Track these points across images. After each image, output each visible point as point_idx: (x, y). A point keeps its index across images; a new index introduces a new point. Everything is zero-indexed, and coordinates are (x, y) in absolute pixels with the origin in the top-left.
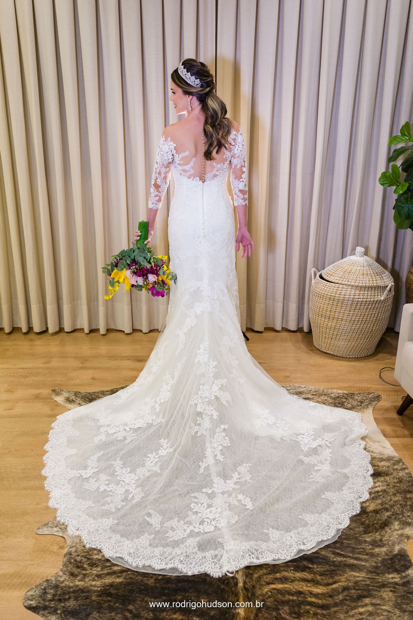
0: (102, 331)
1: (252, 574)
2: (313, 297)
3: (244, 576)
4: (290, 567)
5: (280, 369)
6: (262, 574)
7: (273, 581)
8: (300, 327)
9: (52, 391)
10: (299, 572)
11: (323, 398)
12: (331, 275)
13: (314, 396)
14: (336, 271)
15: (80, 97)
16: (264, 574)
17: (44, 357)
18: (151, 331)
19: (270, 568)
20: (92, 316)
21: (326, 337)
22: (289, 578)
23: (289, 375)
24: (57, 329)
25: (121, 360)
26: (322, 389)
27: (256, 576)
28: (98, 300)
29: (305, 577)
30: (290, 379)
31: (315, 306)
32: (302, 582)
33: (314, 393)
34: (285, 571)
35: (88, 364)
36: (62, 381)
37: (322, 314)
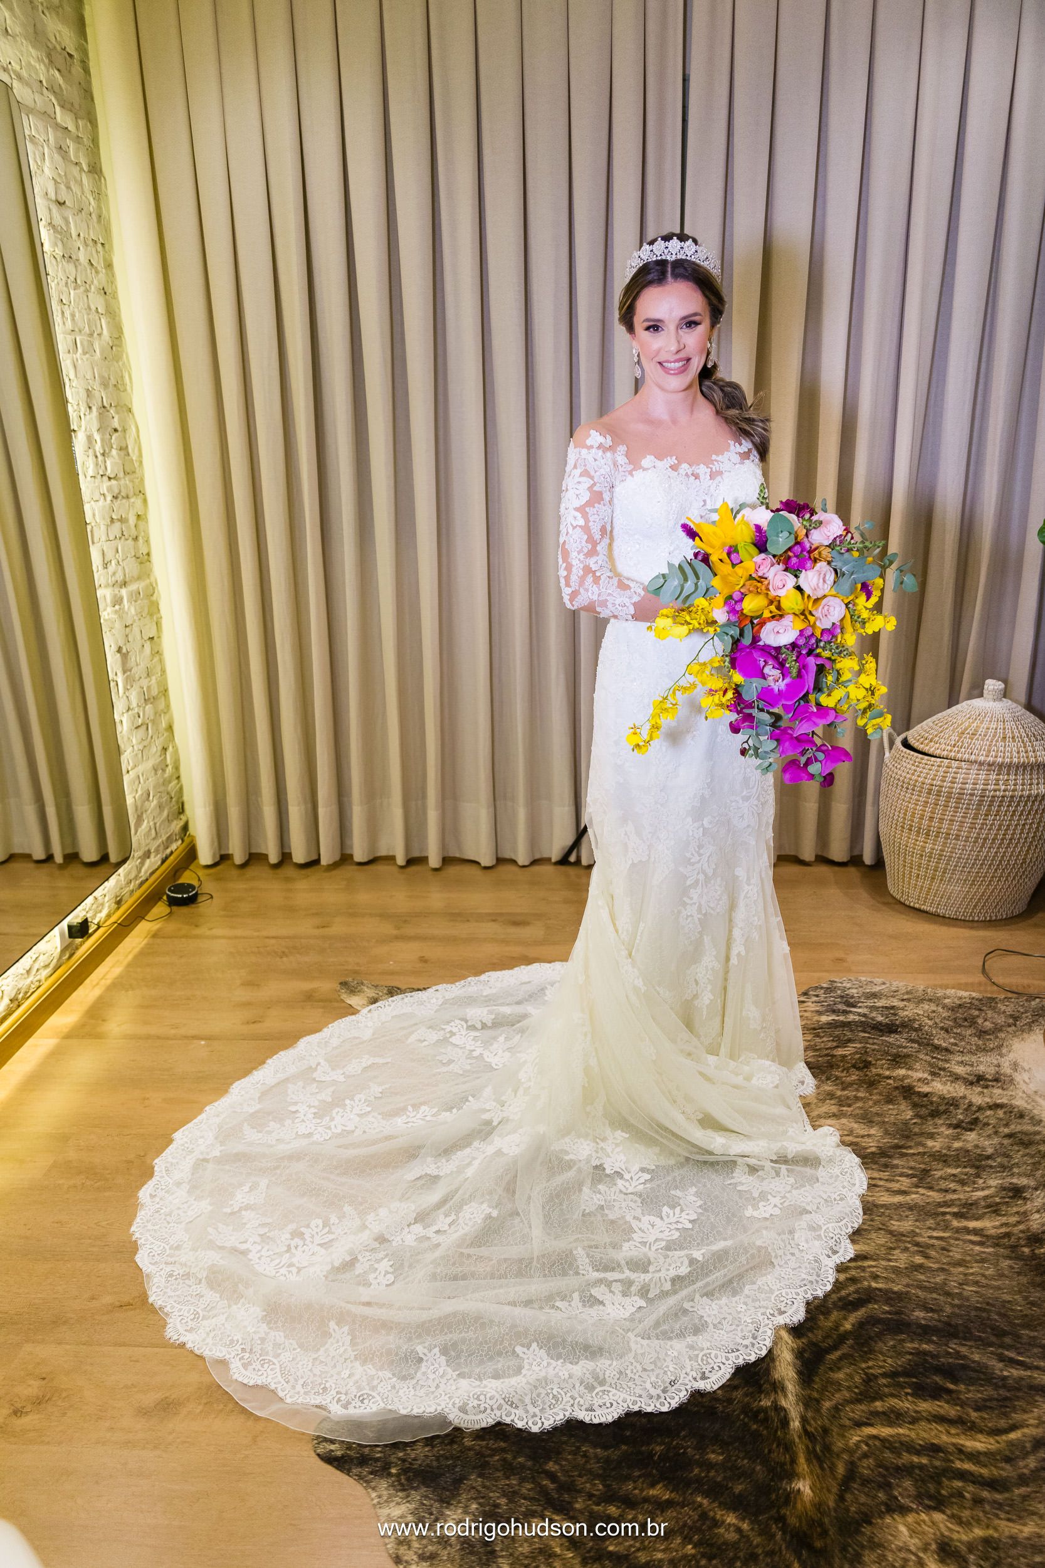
0: (434, 861)
1: (818, 1401)
2: (890, 787)
3: (801, 1404)
4: (903, 1388)
5: (821, 944)
6: (841, 1401)
7: (868, 1419)
8: (856, 853)
9: (341, 983)
10: (925, 1400)
11: (927, 1007)
12: (931, 741)
13: (905, 1003)
14: (942, 732)
15: (396, 376)
16: (845, 1400)
17: (317, 914)
18: (535, 862)
19: (857, 1387)
20: (413, 829)
21: (918, 875)
22: (906, 1412)
23: (843, 956)
24: (337, 857)
25: (477, 921)
26: (922, 987)
27: (827, 1404)
28: (424, 797)
29: (942, 1412)
30: (845, 964)
31: (893, 808)
32: (936, 1422)
33: (905, 997)
34: (893, 1395)
35: (409, 930)
36: (358, 964)
37: (912, 826)
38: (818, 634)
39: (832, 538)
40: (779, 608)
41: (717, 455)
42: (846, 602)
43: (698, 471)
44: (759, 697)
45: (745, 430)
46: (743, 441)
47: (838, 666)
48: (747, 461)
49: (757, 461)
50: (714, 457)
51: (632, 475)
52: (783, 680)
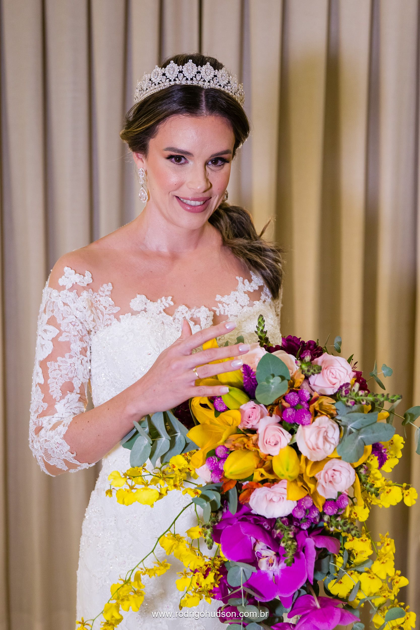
38: (321, 502)
39: (338, 386)
40: (270, 471)
41: (223, 296)
42: (356, 465)
43: (199, 315)
44: (247, 584)
45: (256, 262)
46: (254, 277)
47: (348, 545)
48: (256, 303)
49: (269, 300)
50: (218, 298)
51: (119, 320)
52: (278, 562)
